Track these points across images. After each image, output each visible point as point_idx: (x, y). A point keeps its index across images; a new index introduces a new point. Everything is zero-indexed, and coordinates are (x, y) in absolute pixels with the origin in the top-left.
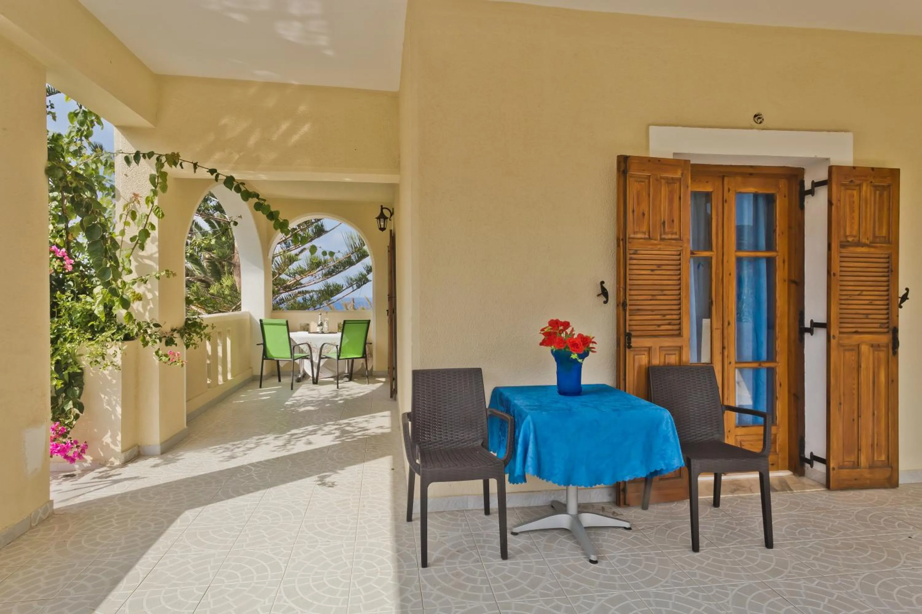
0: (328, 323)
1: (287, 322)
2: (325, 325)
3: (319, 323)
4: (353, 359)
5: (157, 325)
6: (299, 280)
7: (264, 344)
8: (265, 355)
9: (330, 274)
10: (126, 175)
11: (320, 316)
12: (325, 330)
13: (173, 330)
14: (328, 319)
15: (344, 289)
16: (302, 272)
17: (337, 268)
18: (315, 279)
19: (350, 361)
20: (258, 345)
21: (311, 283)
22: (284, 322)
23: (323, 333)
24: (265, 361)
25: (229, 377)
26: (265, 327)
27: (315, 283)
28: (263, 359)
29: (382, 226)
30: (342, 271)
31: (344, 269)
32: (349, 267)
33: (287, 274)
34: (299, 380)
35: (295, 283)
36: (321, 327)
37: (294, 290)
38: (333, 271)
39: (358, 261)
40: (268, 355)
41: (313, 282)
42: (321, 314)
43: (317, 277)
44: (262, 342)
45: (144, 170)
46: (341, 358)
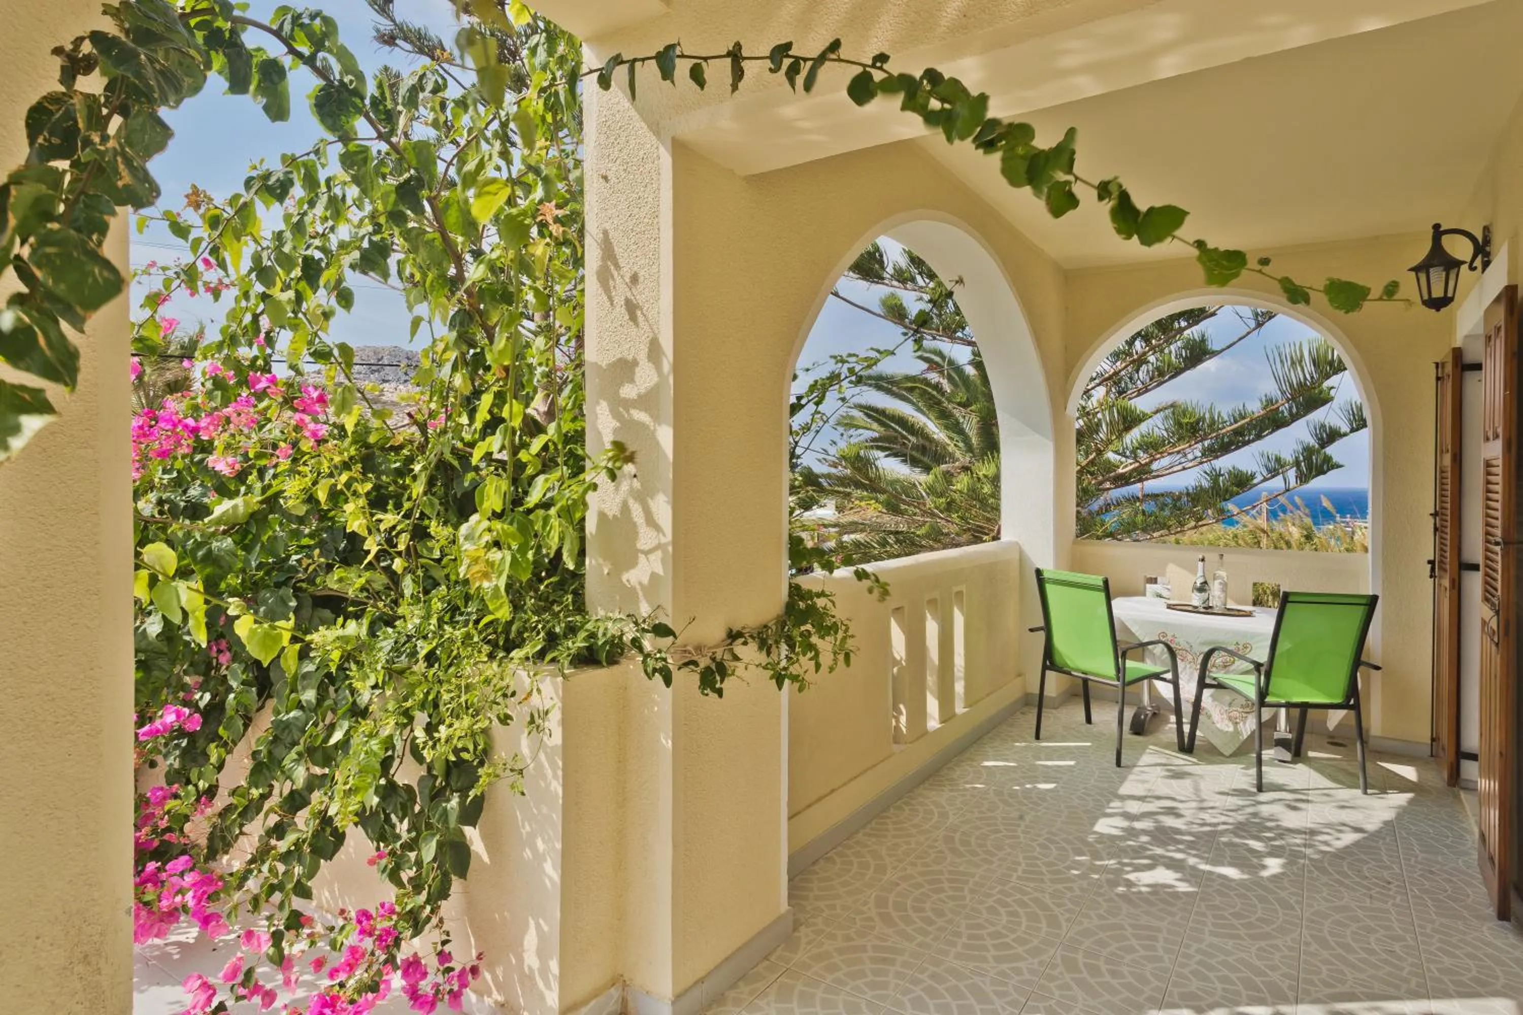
0: (1225, 586)
1: (1106, 582)
2: (1215, 589)
3: (1199, 581)
4: (1304, 707)
5: (661, 630)
6: (1146, 464)
7: (1047, 628)
8: (1050, 660)
9: (1224, 447)
10: (605, 178)
11: (1201, 564)
12: (1215, 602)
13: (733, 636)
14: (1223, 573)
15: (1255, 481)
16: (1153, 446)
17: (1242, 435)
18: (1183, 460)
19: (1296, 712)
20: (1031, 630)
21: (1175, 469)
22: (1098, 581)
23: (1208, 610)
24: (1048, 672)
25: (960, 708)
26: (1049, 588)
27: (1184, 469)
28: (1045, 668)
29: (1437, 292)
30: (1253, 441)
31: (1259, 437)
32: (1273, 431)
33: (1116, 452)
34: (1139, 728)
35: (1134, 470)
36: (1204, 595)
37: (1134, 483)
38: (1231, 443)
39: (1294, 418)
40: (1057, 659)
41: (1180, 467)
42: (1203, 560)
43: (1190, 457)
44: (1041, 623)
45: (642, 152)
46: (1269, 699)
